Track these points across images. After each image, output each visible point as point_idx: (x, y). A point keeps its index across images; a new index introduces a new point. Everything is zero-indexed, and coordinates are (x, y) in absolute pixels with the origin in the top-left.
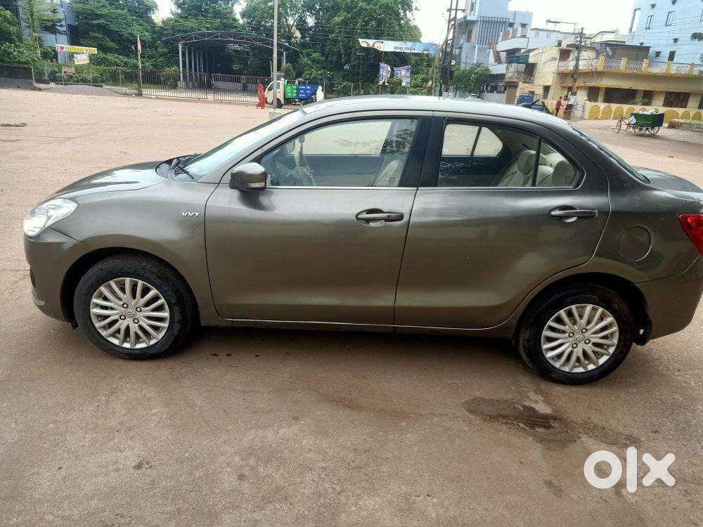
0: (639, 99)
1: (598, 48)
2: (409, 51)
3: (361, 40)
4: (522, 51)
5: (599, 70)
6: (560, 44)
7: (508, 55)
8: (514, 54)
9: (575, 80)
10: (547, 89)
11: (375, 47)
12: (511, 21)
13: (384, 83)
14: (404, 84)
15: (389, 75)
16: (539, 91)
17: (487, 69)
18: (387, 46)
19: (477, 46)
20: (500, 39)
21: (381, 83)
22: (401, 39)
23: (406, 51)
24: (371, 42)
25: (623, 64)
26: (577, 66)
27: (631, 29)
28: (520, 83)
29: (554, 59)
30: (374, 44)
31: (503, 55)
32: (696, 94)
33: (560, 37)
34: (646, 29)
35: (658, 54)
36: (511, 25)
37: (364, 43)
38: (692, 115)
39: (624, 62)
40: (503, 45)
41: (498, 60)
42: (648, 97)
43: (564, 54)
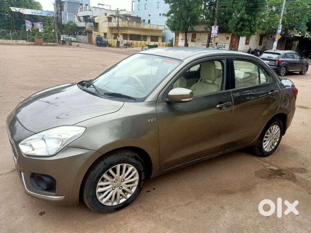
0: (142, 38)
1: (122, 17)
2: (40, 15)
3: (11, 8)
4: (91, 17)
5: (126, 27)
6: (106, 14)
7: (84, 18)
8: (87, 18)
9: (118, 31)
10: (105, 34)
11: (21, 12)
12: (81, 3)
13: (29, 30)
14: (40, 31)
15: (31, 26)
16: (102, 35)
17: (75, 25)
18: (27, 12)
19: (67, 13)
20: (79, 11)
21: (27, 30)
22: (32, 8)
23: (38, 15)
24: (18, 9)
25: (134, 24)
26: (118, 25)
27: (132, 9)
28: (93, 31)
29: (105, 21)
30: (19, 10)
31: (82, 19)
32: (160, 37)
33: (106, 11)
34: (138, 10)
35: (144, 20)
36: (81, 4)
37: (13, 9)
38: (161, 45)
39: (135, 23)
40: (81, 14)
41: (80, 20)
42: (145, 38)
43: (110, 19)
